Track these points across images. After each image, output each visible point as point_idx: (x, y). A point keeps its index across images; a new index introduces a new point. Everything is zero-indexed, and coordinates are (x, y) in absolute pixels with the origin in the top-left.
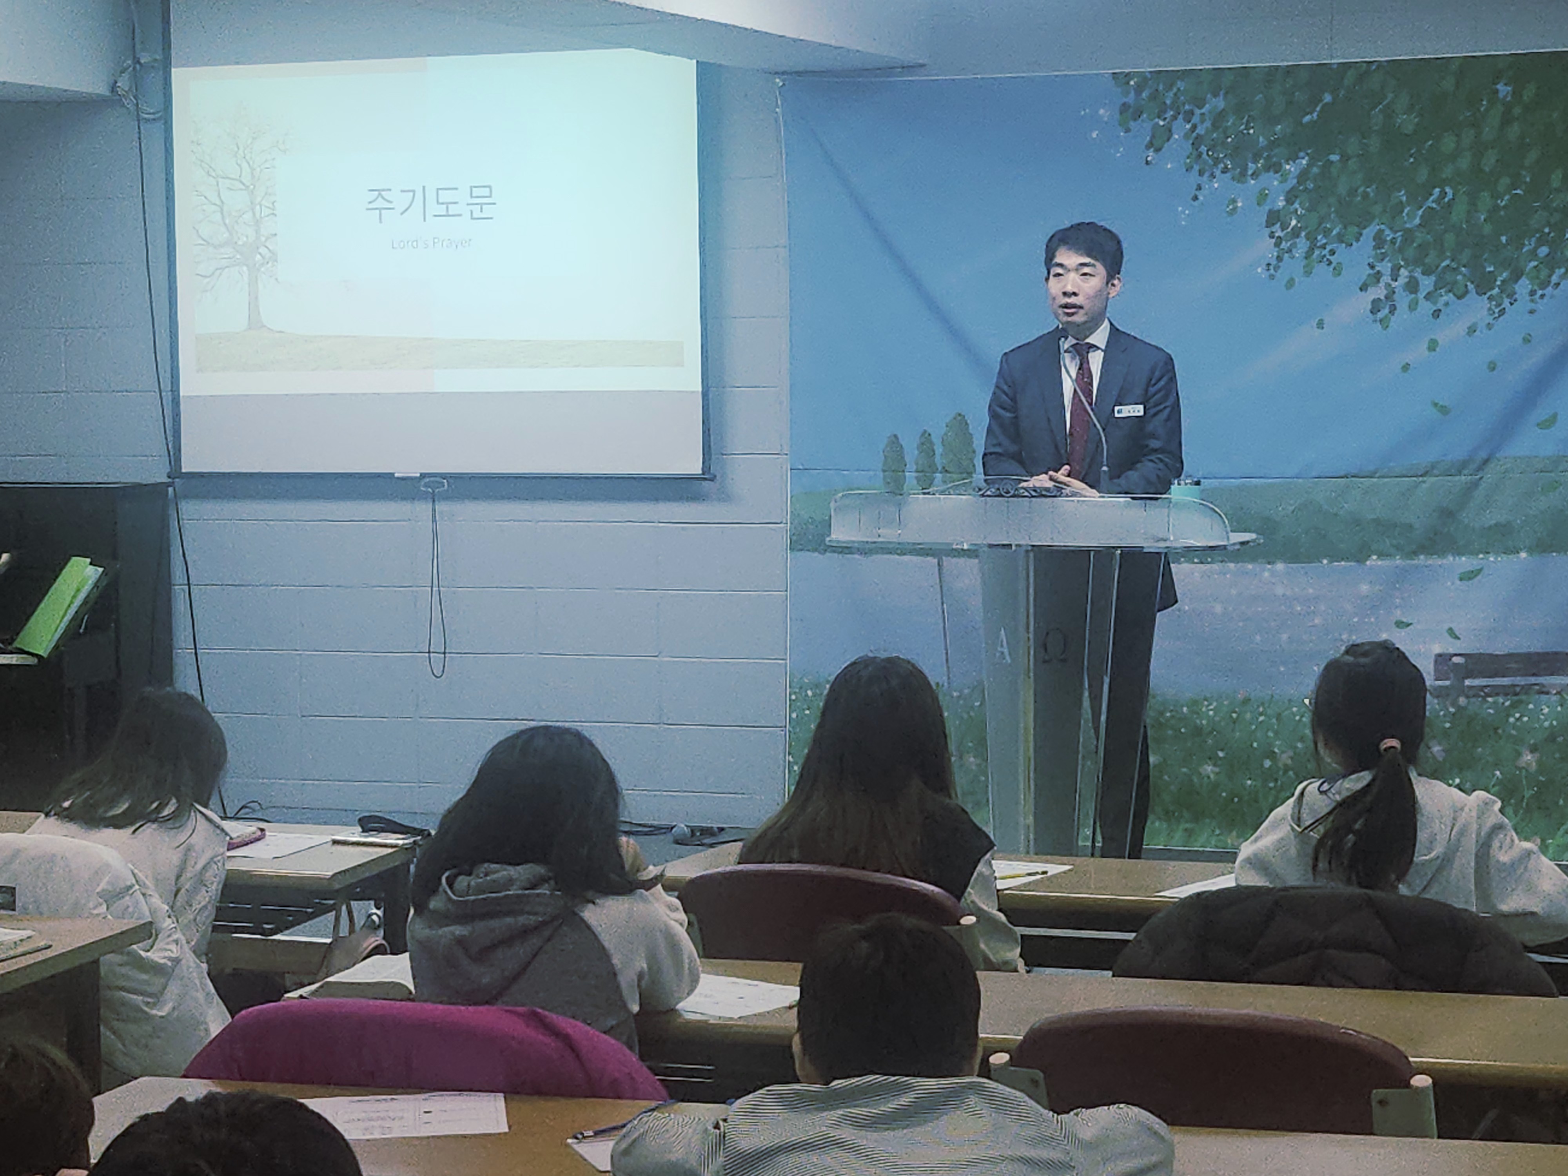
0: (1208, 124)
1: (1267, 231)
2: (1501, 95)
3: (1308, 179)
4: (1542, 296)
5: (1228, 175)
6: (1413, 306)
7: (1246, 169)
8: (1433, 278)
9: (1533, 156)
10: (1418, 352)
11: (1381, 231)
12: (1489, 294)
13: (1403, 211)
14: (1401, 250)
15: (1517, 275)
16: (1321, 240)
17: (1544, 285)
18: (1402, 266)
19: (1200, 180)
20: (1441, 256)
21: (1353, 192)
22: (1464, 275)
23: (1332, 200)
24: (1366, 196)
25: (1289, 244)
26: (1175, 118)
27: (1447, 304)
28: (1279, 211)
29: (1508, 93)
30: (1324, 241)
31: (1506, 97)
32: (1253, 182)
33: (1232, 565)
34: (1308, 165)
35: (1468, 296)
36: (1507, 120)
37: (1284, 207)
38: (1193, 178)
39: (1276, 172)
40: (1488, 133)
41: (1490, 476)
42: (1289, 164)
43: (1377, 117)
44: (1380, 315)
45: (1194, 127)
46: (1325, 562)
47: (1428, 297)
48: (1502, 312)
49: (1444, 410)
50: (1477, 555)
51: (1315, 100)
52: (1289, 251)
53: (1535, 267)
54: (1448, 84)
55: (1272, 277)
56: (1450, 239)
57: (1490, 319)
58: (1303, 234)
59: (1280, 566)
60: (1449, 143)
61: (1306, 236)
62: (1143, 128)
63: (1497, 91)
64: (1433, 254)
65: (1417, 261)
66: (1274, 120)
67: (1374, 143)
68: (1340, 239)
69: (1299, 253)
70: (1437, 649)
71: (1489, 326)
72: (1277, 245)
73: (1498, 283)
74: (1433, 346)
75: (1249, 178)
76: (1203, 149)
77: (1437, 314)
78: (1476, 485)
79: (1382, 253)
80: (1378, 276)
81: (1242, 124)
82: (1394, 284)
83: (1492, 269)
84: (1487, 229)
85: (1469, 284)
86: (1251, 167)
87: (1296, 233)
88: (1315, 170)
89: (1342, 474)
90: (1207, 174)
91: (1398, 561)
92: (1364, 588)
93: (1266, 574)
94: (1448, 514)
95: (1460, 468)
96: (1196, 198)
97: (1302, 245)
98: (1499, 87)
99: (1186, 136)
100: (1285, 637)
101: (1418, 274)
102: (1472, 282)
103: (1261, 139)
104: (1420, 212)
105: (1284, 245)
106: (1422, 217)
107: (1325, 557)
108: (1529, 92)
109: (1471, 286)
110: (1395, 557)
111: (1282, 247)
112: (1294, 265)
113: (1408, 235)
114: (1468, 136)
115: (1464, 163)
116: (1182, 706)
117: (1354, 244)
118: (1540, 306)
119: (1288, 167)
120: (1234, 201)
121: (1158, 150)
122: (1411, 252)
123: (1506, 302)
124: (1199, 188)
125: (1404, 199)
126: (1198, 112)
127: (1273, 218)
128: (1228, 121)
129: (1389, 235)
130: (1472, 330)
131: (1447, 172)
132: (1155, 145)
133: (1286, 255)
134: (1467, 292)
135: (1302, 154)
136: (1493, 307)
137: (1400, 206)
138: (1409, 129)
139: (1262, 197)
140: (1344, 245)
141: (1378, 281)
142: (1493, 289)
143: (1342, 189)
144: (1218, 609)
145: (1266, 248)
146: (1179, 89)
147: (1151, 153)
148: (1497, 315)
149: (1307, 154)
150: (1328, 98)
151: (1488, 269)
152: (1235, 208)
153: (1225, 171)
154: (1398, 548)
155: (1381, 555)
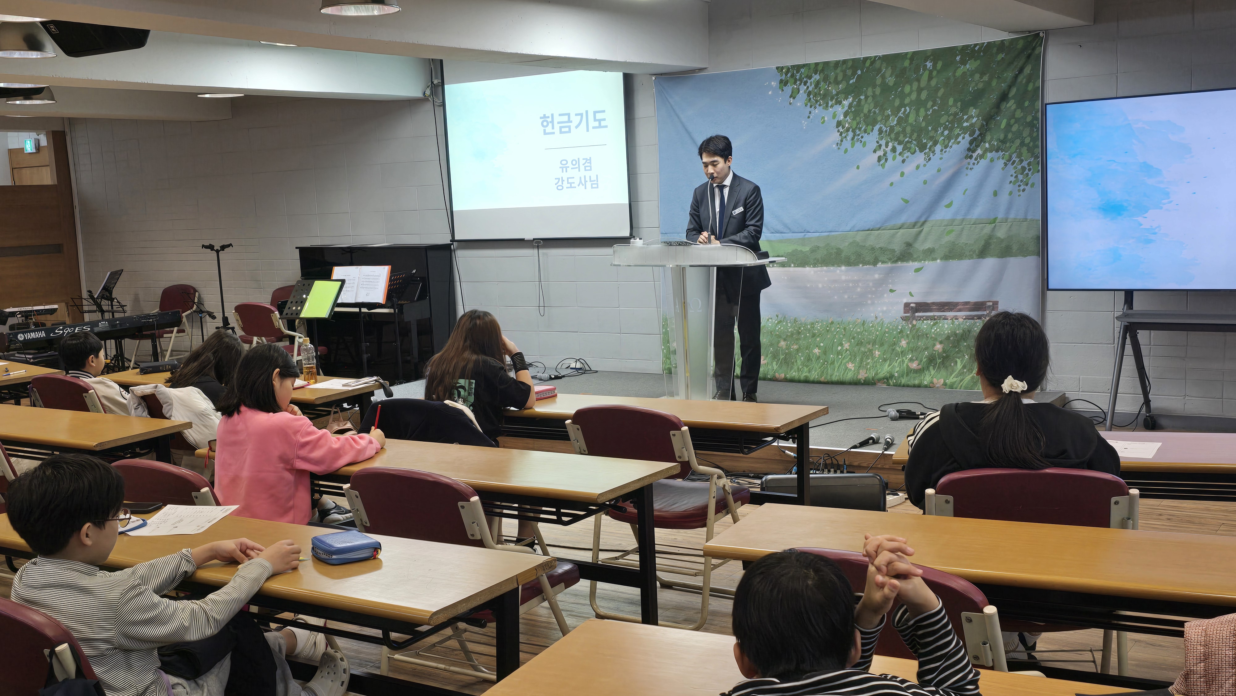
0: (813, 86)
1: (837, 129)
2: (928, 67)
3: (852, 107)
4: (945, 152)
5: (821, 107)
6: (894, 159)
7: (827, 104)
8: (902, 146)
9: (942, 91)
10: (896, 177)
11: (881, 128)
12: (925, 151)
13: (890, 118)
14: (889, 135)
15: (935, 143)
16: (858, 132)
17: (946, 147)
18: (889, 142)
19: (810, 109)
20: (905, 136)
21: (870, 111)
22: (914, 144)
23: (862, 115)
24: (875, 113)
25: (845, 134)
26: (800, 84)
27: (907, 157)
28: (841, 121)
29: (931, 66)
30: (859, 132)
31: (930, 68)
32: (831, 109)
33: (825, 268)
34: (852, 101)
35: (916, 153)
36: (930, 78)
37: (843, 119)
38: (808, 109)
39: (839, 105)
40: (923, 83)
41: (926, 228)
42: (845, 101)
43: (879, 81)
44: (882, 162)
45: (808, 87)
46: (861, 265)
47: (900, 154)
48: (930, 159)
49: (906, 201)
50: (921, 261)
51: (854, 73)
52: (845, 137)
53: (943, 139)
54: (907, 63)
55: (839, 149)
56: (908, 129)
57: (925, 162)
58: (851, 130)
59: (843, 268)
60: (907, 89)
61: (852, 131)
62: (788, 89)
63: (926, 66)
64: (902, 136)
65: (896, 139)
66: (837, 83)
67: (878, 91)
68: (865, 131)
69: (849, 138)
70: (905, 301)
71: (925, 165)
72: (841, 135)
73: (928, 147)
74: (902, 174)
75: (829, 108)
76: (811, 96)
77: (903, 161)
78: (921, 231)
79: (882, 137)
80: (880, 146)
81: (826, 85)
82: (886, 149)
83: (926, 141)
84: (923, 124)
85: (916, 147)
86: (830, 103)
87: (848, 130)
88: (855, 103)
89: (867, 229)
90: (813, 107)
91: (889, 265)
92: (877, 276)
93: (838, 271)
94: (909, 245)
95: (914, 225)
96: (809, 117)
97: (851, 134)
98: (927, 63)
99: (805, 92)
100: (846, 297)
101: (896, 144)
102: (918, 147)
103: (834, 91)
104: (896, 119)
105: (843, 135)
106: (897, 121)
107: (861, 263)
108: (939, 65)
109: (917, 149)
110: (888, 263)
111: (842, 136)
112: (847, 144)
113: (892, 128)
114: (915, 85)
115: (914, 96)
116: (807, 325)
117: (871, 133)
118: (945, 156)
119: (844, 102)
120: (823, 118)
121: (794, 98)
122: (893, 136)
123: (931, 154)
124: (810, 113)
125: (890, 113)
126: (809, 81)
127: (839, 124)
128: (821, 85)
129: (884, 129)
130: (918, 167)
131: (907, 101)
132: (793, 96)
133: (844, 139)
134: (915, 151)
135: (849, 97)
136: (927, 157)
137: (889, 116)
138: (891, 84)
139: (834, 116)
140: (867, 134)
141: (880, 149)
142: (926, 149)
143: (866, 110)
144: (820, 286)
145: (836, 137)
146: (802, 72)
147: (792, 99)
148: (927, 160)
149: (852, 96)
150: (859, 72)
151: (924, 141)
152: (824, 121)
153: (820, 105)
154: (890, 259)
155: (883, 262)
